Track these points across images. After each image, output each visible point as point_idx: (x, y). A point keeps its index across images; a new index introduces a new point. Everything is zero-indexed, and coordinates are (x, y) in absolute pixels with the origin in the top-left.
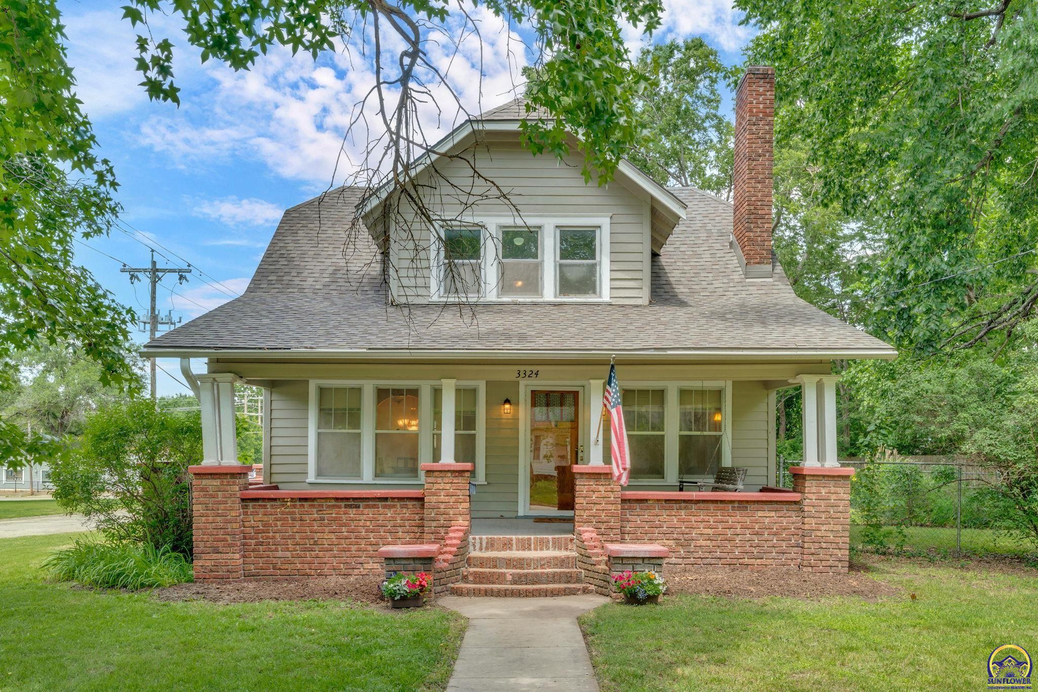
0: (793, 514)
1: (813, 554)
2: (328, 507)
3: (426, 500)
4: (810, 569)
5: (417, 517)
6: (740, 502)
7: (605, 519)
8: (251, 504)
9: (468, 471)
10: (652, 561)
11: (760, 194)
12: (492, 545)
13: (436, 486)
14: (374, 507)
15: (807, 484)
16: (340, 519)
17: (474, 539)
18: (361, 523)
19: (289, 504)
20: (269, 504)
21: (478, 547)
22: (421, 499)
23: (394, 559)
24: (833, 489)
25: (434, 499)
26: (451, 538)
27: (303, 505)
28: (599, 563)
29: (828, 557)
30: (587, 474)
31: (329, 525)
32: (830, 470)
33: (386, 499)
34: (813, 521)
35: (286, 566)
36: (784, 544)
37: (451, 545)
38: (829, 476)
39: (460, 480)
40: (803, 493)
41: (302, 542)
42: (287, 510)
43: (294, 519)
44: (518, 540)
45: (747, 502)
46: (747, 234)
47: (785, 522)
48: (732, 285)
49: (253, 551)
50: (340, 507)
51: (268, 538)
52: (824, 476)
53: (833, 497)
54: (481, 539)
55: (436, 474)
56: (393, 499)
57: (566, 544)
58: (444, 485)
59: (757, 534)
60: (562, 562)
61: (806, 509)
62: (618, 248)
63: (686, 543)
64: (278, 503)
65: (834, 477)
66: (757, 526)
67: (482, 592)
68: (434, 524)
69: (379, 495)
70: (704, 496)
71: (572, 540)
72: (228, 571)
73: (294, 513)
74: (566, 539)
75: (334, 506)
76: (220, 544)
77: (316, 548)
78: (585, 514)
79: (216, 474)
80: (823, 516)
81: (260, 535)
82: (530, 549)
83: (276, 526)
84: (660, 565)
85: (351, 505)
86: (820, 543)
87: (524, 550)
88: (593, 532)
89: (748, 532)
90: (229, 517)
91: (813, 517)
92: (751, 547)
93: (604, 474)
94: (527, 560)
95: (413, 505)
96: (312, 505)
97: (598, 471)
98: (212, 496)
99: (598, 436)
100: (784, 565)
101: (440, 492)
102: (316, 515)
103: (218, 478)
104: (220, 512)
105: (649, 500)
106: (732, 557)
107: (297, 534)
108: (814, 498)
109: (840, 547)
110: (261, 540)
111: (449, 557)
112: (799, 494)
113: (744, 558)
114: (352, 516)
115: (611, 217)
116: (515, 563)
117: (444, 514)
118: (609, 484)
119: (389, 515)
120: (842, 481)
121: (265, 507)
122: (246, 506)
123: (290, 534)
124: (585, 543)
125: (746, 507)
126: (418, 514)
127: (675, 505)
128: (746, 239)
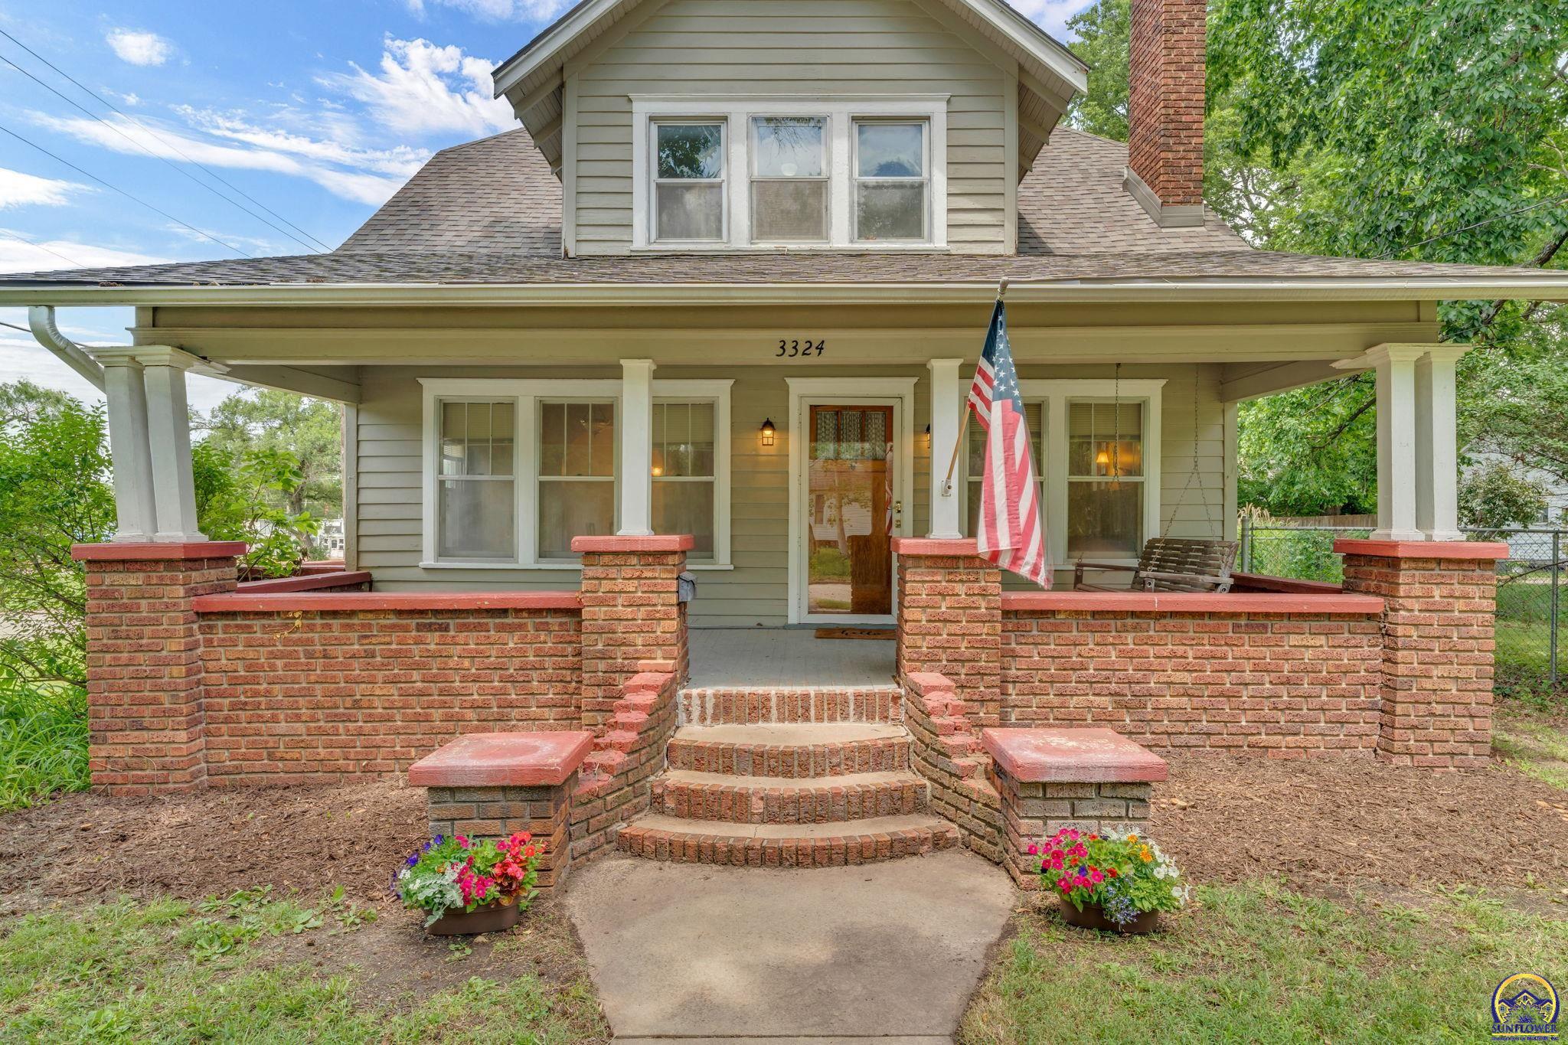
0: (1365, 640)
1: (1414, 727)
2: (382, 628)
3: (586, 613)
4: (1407, 760)
5: (570, 649)
6: (1250, 615)
7: (968, 654)
8: (220, 623)
9: (674, 553)
10: (1121, 792)
11: (1184, 89)
12: (727, 711)
13: (606, 585)
14: (477, 628)
15: (1403, 577)
16: (408, 654)
17: (688, 697)
18: (451, 663)
19: (298, 623)
20: (257, 624)
21: (696, 713)
22: (575, 612)
23: (453, 790)
24: (1458, 589)
25: (601, 612)
26: (627, 708)
27: (329, 626)
28: (969, 772)
29: (1447, 734)
30: (928, 557)
31: (383, 667)
32: (1441, 547)
33: (504, 612)
34: (1414, 657)
35: (295, 754)
36: (1343, 703)
37: (627, 727)
38: (1449, 561)
39: (658, 572)
40: (1392, 595)
41: (327, 702)
42: (295, 636)
43: (310, 655)
44: (781, 698)
45: (1267, 615)
46: (1163, 155)
47: (1345, 657)
48: (1139, 236)
49: (227, 720)
50: (406, 629)
51: (256, 694)
52: (1439, 561)
53: (1459, 604)
54: (702, 697)
55: (606, 559)
56: (518, 611)
57: (884, 708)
58: (625, 582)
59: (1288, 682)
60: (877, 757)
61: (1400, 631)
62: (961, 155)
63: (1136, 702)
64: (278, 621)
65: (1460, 562)
66: (1287, 667)
67: (690, 852)
68: (602, 665)
69: (486, 604)
70: (1177, 603)
71: (896, 699)
72: (164, 768)
73: (310, 642)
74: (883, 696)
75: (393, 627)
76: (148, 711)
77: (359, 714)
78: (924, 645)
79: (136, 561)
80: (1436, 645)
81: (240, 688)
82: (807, 719)
83: (273, 668)
84: (1143, 800)
85: (430, 624)
86: (1429, 703)
87: (794, 720)
88: (948, 689)
89: (1267, 679)
90: (164, 653)
91: (1415, 649)
92: (1276, 708)
93: (966, 557)
94: (800, 755)
95: (561, 624)
96: (348, 625)
97: (951, 552)
98: (127, 609)
99: (949, 477)
100: (1343, 748)
101: (615, 599)
102: (356, 647)
103: (140, 570)
104: (144, 641)
105: (1059, 612)
106: (1234, 730)
107: (317, 686)
108: (1417, 607)
109: (1473, 712)
110: (242, 698)
111: (616, 757)
112: (1381, 600)
113: (1259, 734)
114: (432, 647)
115: (949, 101)
116: (773, 762)
117: (623, 644)
118: (977, 581)
119: (511, 645)
120: (1478, 572)
121: (248, 629)
122: (210, 627)
123: (304, 685)
124: (933, 719)
125: (1265, 627)
126: (571, 642)
127: (1112, 622)
128: (1161, 163)
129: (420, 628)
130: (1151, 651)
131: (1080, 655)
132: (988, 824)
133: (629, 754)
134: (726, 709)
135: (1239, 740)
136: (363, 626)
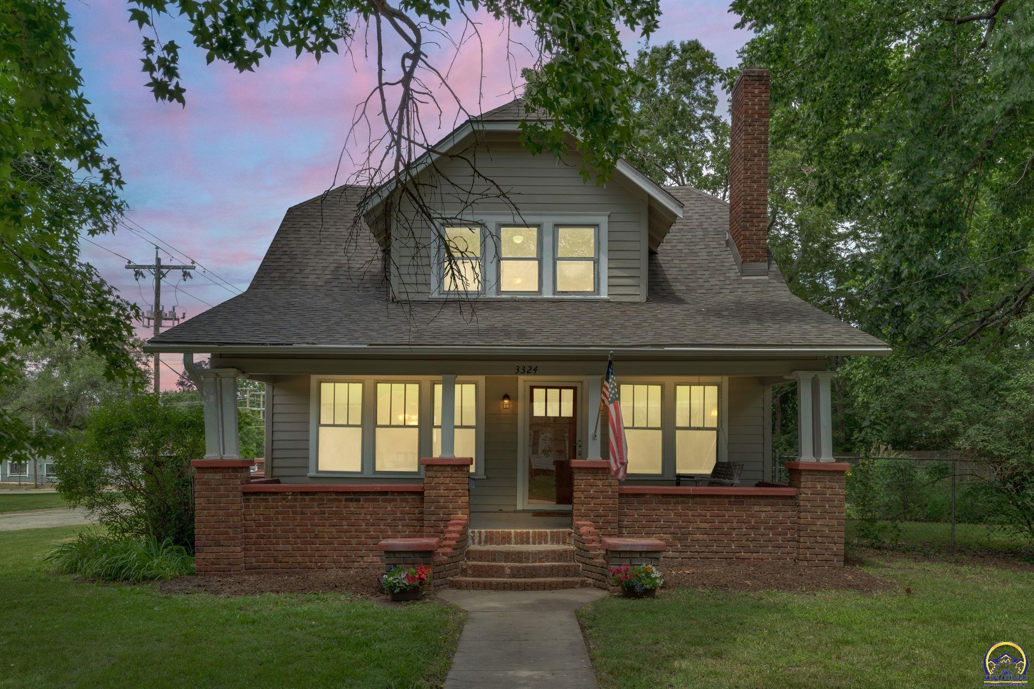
0: (789, 508)
1: (808, 548)
2: (329, 500)
3: (426, 493)
4: (806, 563)
5: (417, 511)
6: (737, 496)
7: (603, 513)
8: (252, 498)
10: (649, 555)
11: (755, 194)
13: (435, 481)
14: (374, 500)
15: (803, 479)
16: (340, 513)
17: (473, 532)
18: (361, 517)
19: (290, 497)
20: (270, 498)
21: (477, 540)
22: (420, 493)
23: (394, 552)
24: (828, 484)
25: (433, 493)
26: (450, 532)
27: (304, 499)
28: (597, 556)
29: (823, 551)
30: (585, 468)
31: (330, 518)
32: (825, 464)
33: (386, 493)
34: (809, 515)
35: (287, 559)
36: (780, 538)
37: (451, 539)
38: (824, 471)
39: (460, 474)
40: (799, 487)
41: (303, 535)
42: (288, 504)
43: (295, 513)
44: (516, 534)
45: (743, 496)
46: (743, 233)
47: (781, 516)
48: (728, 282)
49: (255, 544)
50: (340, 501)
51: (269, 531)
52: (819, 471)
53: (828, 492)
54: (480, 533)
55: (436, 468)
56: (393, 492)
57: (564, 538)
58: (445, 479)
59: (753, 528)
60: (560, 556)
61: (802, 503)
62: (616, 246)
63: (682, 537)
64: (280, 497)
65: (829, 472)
66: (753, 521)
67: (481, 585)
68: (433, 518)
69: (379, 489)
70: (701, 490)
71: (570, 534)
72: (230, 564)
73: (295, 506)
74: (564, 533)
75: (334, 500)
76: (222, 537)
77: (317, 541)
78: (583, 508)
79: (219, 468)
80: (819, 510)
81: (261, 528)
82: (528, 543)
83: (277, 519)
84: (658, 559)
85: (352, 499)
86: (816, 537)
87: (522, 543)
88: (591, 525)
89: (744, 526)
90: (230, 510)
91: (809, 512)
92: (748, 540)
93: (602, 468)
94: (525, 553)
95: (413, 499)
96: (313, 499)
97: (595, 466)
98: (214, 490)
99: (595, 431)
100: (780, 559)
101: (439, 487)
102: (317, 509)
103: (221, 472)
104: (222, 505)
105: (647, 494)
106: (728, 551)
107: (298, 528)
108: (809, 492)
109: (836, 541)
110: (262, 533)
111: (449, 550)
112: (795, 489)
113: (740, 552)
114: (352, 509)
115: (609, 216)
116: (513, 556)
117: (443, 508)
118: (607, 479)
119: (389, 509)
120: (837, 476)
121: (266, 500)
122: (248, 499)
123: (291, 527)
124: (583, 537)
125: (743, 502)
126: (417, 507)
127: (671, 499)
128: (742, 238)
129: (346, 500)
130: (690, 513)
131: (656, 515)
132: (602, 575)
133: (453, 549)
134: (490, 539)
135: (731, 555)
136: (320, 499)
